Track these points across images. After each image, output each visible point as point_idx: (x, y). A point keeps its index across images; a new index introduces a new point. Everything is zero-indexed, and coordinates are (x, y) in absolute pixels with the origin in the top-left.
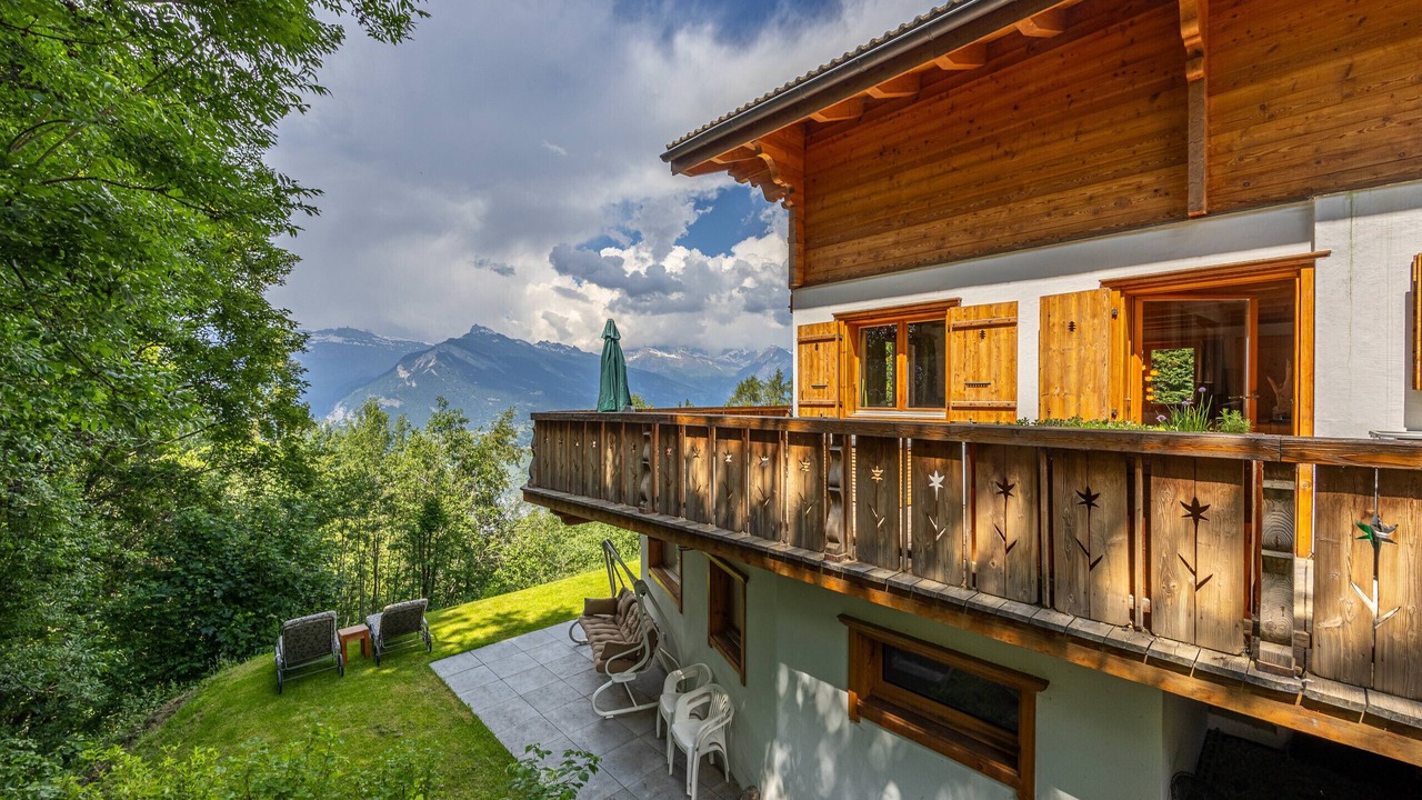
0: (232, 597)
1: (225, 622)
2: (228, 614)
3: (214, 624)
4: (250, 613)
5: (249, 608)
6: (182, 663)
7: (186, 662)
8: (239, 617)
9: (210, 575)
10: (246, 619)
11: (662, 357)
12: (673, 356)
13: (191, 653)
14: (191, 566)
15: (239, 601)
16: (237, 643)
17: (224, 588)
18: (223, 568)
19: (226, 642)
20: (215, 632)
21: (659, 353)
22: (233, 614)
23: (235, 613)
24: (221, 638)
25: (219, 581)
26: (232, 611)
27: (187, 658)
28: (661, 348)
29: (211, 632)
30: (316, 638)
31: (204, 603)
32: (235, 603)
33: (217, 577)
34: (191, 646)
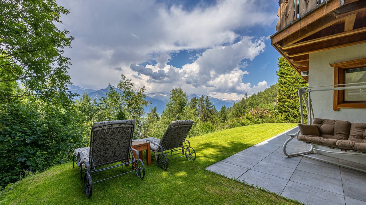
0: (35, 144)
1: (31, 156)
2: (33, 151)
3: (25, 156)
4: (44, 152)
5: (43, 150)
6: (6, 176)
7: (9, 176)
8: (38, 153)
9: (24, 132)
10: (42, 155)
11: (162, 96)
12: (165, 95)
13: (12, 171)
14: (14, 127)
15: (39, 146)
16: (37, 166)
17: (31, 139)
18: (31, 130)
19: (31, 165)
20: (25, 161)
21: (161, 95)
22: (36, 152)
23: (37, 151)
24: (29, 163)
25: (29, 135)
26: (35, 151)
27: (10, 174)
28: (161, 93)
29: (23, 161)
30: (118, 144)
31: (20, 145)
32: (36, 147)
33: (28, 134)
34: (12, 168)
